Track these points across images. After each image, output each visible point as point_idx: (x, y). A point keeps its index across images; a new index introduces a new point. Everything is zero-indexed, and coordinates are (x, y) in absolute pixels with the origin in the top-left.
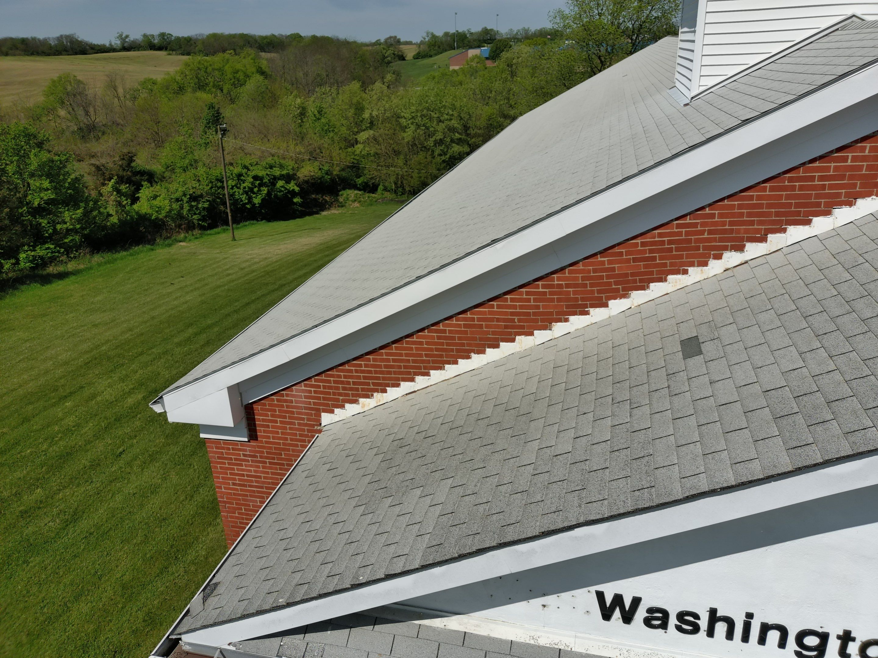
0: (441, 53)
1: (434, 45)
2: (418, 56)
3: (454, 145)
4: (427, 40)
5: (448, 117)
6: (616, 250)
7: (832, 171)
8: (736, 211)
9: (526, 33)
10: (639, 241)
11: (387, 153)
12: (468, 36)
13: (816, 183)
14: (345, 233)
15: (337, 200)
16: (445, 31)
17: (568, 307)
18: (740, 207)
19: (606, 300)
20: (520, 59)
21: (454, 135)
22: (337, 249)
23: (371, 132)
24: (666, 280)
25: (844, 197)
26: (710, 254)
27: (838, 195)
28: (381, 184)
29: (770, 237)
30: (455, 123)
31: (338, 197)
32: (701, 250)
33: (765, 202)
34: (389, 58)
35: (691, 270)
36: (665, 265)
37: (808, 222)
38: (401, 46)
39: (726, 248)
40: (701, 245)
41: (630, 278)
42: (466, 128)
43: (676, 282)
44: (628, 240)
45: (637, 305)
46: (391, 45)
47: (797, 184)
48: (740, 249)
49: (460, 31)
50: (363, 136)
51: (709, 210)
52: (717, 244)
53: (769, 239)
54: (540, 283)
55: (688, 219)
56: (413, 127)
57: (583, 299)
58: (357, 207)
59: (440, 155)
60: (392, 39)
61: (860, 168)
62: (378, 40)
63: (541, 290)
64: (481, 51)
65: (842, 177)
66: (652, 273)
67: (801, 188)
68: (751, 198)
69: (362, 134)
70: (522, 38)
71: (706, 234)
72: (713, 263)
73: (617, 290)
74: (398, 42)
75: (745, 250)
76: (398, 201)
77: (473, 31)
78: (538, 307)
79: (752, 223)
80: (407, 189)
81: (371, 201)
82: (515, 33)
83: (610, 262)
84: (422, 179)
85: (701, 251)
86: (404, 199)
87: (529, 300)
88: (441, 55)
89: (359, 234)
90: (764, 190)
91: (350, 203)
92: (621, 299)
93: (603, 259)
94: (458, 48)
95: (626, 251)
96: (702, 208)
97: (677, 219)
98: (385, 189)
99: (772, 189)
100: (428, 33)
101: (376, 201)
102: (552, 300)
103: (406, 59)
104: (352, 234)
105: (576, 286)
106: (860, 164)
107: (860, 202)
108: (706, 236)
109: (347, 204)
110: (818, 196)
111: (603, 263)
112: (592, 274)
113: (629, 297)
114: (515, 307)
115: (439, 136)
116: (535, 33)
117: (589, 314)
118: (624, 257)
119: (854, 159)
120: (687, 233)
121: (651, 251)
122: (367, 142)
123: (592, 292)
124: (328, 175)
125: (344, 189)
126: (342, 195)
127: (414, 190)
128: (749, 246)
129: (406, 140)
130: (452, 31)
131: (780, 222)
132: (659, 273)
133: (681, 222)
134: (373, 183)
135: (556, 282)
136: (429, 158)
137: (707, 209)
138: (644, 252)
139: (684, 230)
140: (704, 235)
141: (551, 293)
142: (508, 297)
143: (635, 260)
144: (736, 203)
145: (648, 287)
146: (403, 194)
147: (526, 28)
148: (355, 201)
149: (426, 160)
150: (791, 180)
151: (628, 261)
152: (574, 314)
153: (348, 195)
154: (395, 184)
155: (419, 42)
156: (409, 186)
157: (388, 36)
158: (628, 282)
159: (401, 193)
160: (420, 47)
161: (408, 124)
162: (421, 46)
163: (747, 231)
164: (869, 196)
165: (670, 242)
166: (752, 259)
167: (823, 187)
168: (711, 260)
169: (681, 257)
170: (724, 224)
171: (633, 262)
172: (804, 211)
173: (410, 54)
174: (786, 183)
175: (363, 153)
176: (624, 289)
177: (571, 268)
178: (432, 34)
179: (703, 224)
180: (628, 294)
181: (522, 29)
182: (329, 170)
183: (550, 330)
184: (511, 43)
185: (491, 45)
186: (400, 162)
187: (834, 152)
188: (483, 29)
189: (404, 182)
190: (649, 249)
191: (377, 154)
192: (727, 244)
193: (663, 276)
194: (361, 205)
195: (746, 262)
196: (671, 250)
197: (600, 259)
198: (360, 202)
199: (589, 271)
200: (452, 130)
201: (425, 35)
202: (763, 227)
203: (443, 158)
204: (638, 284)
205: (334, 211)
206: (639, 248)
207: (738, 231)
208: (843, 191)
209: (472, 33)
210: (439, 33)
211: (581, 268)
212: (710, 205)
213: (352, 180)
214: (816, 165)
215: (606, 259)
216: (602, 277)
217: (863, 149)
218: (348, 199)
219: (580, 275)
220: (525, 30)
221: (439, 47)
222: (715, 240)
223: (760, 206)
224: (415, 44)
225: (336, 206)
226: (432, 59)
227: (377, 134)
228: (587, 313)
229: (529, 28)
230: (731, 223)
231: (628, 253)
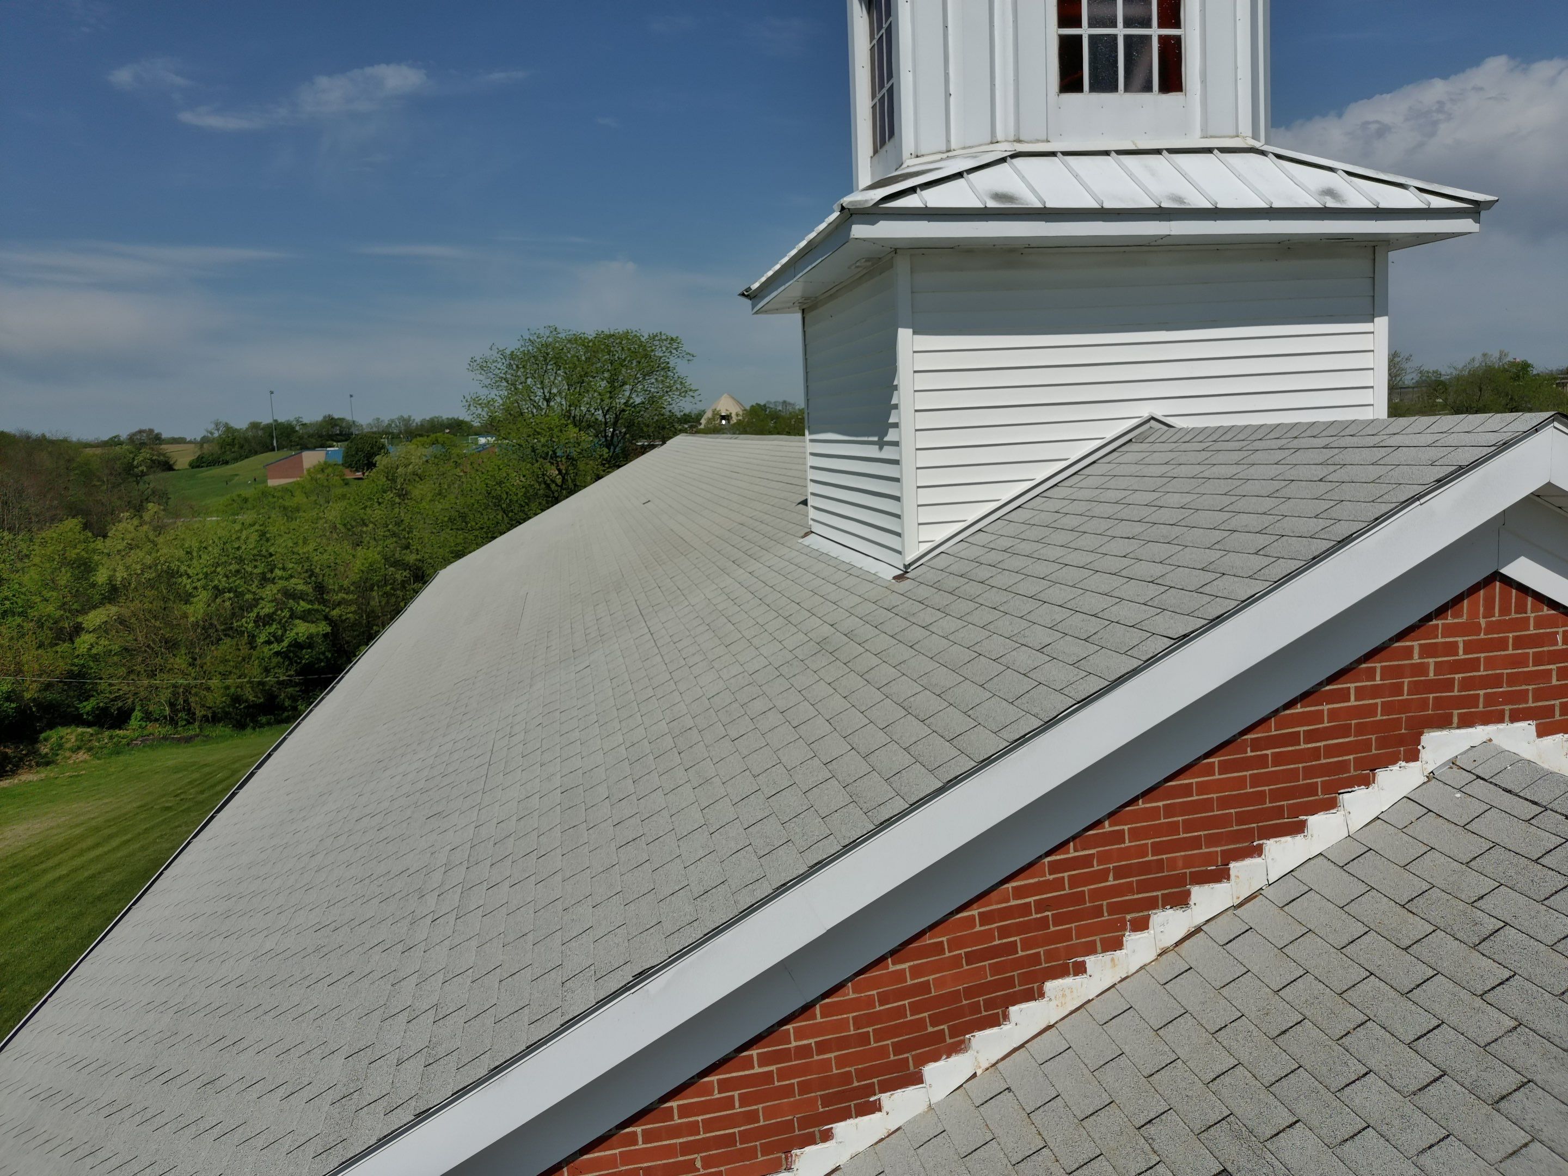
0: (247, 457)
1: (232, 444)
2: (198, 463)
3: (297, 621)
4: (216, 434)
5: (284, 574)
6: (928, 940)
7: (1326, 721)
8: (1163, 821)
9: (405, 425)
10: (975, 912)
11: (148, 646)
12: (297, 428)
13: (1303, 746)
14: (58, 826)
15: (35, 752)
16: (252, 420)
17: (826, 1101)
18: (1170, 811)
19: (916, 1066)
20: (411, 467)
21: (298, 604)
22: (43, 866)
23: (113, 609)
24: (1041, 995)
25: (1355, 770)
26: (1123, 922)
27: (1343, 766)
28: (138, 708)
29: (1235, 867)
30: (298, 584)
31: (38, 745)
32: (1106, 914)
33: (1215, 796)
34: (143, 468)
35: (1091, 961)
36: (1035, 959)
37: (1299, 828)
38: (163, 446)
39: (1153, 904)
40: (1105, 903)
41: (965, 1002)
42: (320, 589)
43: (1064, 996)
44: (952, 914)
45: (987, 1065)
46: (143, 444)
47: (1269, 752)
48: (1181, 901)
49: (282, 419)
50: (94, 618)
51: (1110, 826)
52: (1136, 896)
53: (1232, 873)
54: (754, 1052)
55: (1072, 850)
56: (204, 596)
57: (861, 1075)
58: (85, 761)
59: (268, 642)
60: (145, 435)
61: (1372, 710)
62: (115, 437)
63: (757, 1070)
64: (327, 454)
65: (1345, 731)
66: (1009, 982)
67: (1278, 759)
68: (1187, 790)
69: (92, 615)
70: (401, 432)
71: (1111, 878)
72: (1132, 940)
73: (939, 1036)
74: (157, 439)
75: (1191, 903)
76: (179, 740)
77: (306, 420)
78: (753, 1117)
79: (1195, 843)
80: (199, 713)
81: (117, 744)
82: (386, 423)
83: (916, 972)
84: (233, 690)
85: (1106, 917)
86: (192, 733)
87: (729, 1103)
88: (246, 460)
89: (93, 823)
90: (1210, 770)
91: (68, 754)
92: (949, 1056)
93: (899, 967)
94: (280, 448)
95: (948, 940)
96: (1098, 824)
97: (1049, 853)
98: (148, 717)
99: (1225, 767)
100: (217, 425)
101: (128, 744)
102: (787, 1091)
103: (176, 467)
104: (77, 825)
105: (842, 1043)
106: (1371, 701)
107: (1381, 775)
108: (1111, 882)
109: (59, 757)
110: (1309, 773)
111: (900, 975)
112: (878, 1009)
113: (966, 1050)
114: (692, 1128)
115: (266, 608)
116: (422, 425)
117: (880, 1110)
118: (947, 954)
119: (1360, 694)
120: (1074, 881)
121: (1004, 932)
122: (103, 630)
123: (883, 1052)
124: (12, 701)
125: (51, 726)
126: (46, 740)
127: (214, 713)
128: (1198, 893)
129: (192, 619)
130: (266, 420)
131: (1248, 835)
132: (1025, 979)
133: (1058, 857)
134: (119, 709)
135: (794, 1044)
136: (245, 651)
137: (1107, 823)
138: (988, 935)
139: (1066, 874)
140: (1107, 880)
141: (783, 1075)
142: (674, 1104)
143: (971, 958)
144: (1160, 804)
145: (1006, 1017)
146: (189, 723)
147: (406, 416)
148: (79, 748)
149: (238, 653)
150: (1256, 745)
151: (956, 961)
152: (844, 1115)
153: (61, 738)
154: (172, 705)
155: (199, 439)
156: (203, 706)
157: (137, 429)
158: (959, 1013)
159: (184, 723)
160: (202, 447)
161: (195, 588)
162: (205, 446)
163: (1188, 862)
164: (1394, 762)
165: (1041, 906)
166: (1208, 921)
167: (1315, 754)
168: (1127, 933)
169: (1066, 935)
170: (1142, 851)
171: (967, 965)
172: (1288, 806)
173: (182, 459)
174: (1250, 754)
175: (94, 651)
176: (955, 1032)
177: (827, 1001)
178: (226, 425)
179: (1103, 859)
180: (963, 1042)
181: (398, 419)
182: (13, 691)
183: (789, 1169)
184: (382, 440)
185: (346, 443)
186: (180, 661)
187: (1325, 683)
188: (325, 417)
189: (192, 699)
190: (998, 928)
191: (126, 649)
192: (1155, 894)
193: (1035, 985)
194: (95, 756)
195: (1198, 930)
196: (1043, 923)
197: (892, 968)
198: (90, 749)
199: (870, 1002)
200: (290, 595)
201: (211, 427)
202: (1219, 849)
203: (276, 647)
204: (984, 1013)
205: (28, 777)
206: (978, 928)
207: (1173, 863)
208: (1351, 757)
209: (304, 425)
210: (241, 423)
211: (852, 996)
212: (1111, 815)
213: (69, 706)
214: (1297, 711)
215: (905, 966)
216: (900, 1011)
217: (1371, 674)
218: (61, 746)
219: (851, 1015)
220: (404, 420)
221: (242, 447)
222: (1129, 889)
223: (1206, 805)
224: (190, 442)
225: (33, 763)
226: (229, 467)
227: (126, 612)
228: (875, 1108)
229: (410, 417)
230: (1157, 849)
231: (954, 945)
